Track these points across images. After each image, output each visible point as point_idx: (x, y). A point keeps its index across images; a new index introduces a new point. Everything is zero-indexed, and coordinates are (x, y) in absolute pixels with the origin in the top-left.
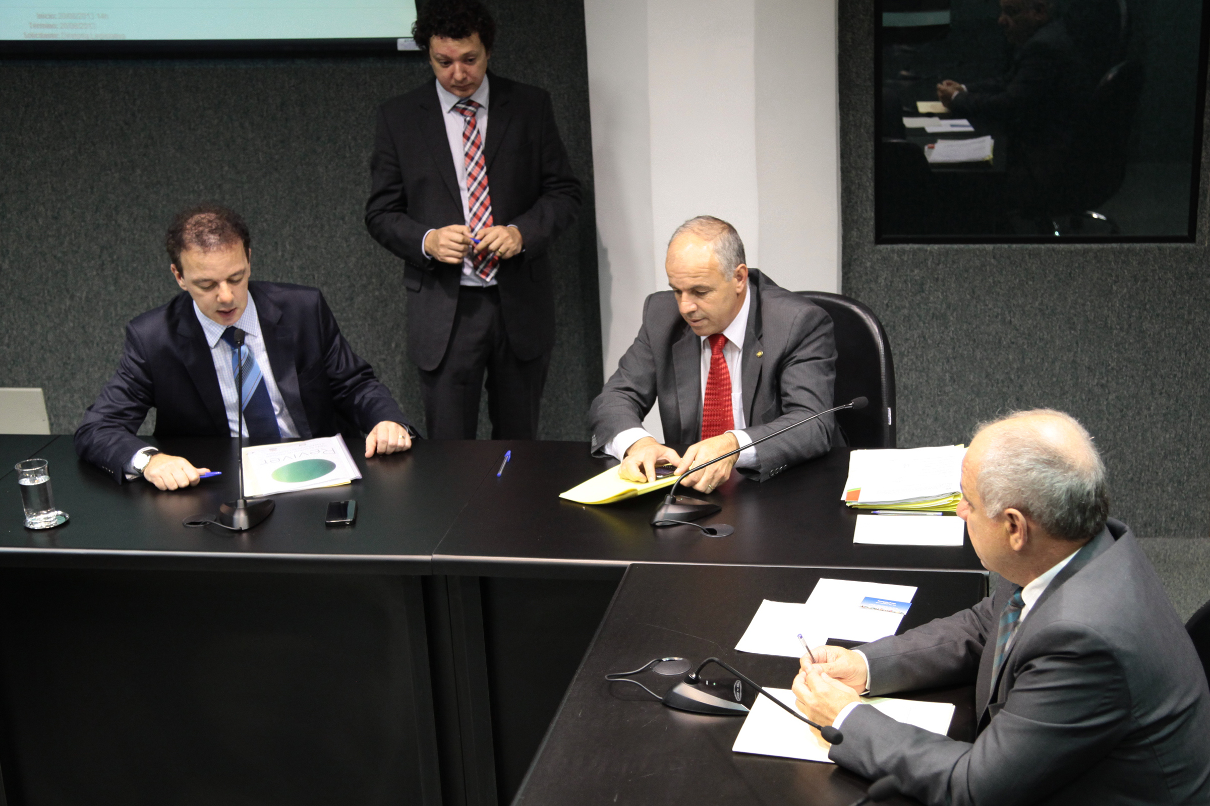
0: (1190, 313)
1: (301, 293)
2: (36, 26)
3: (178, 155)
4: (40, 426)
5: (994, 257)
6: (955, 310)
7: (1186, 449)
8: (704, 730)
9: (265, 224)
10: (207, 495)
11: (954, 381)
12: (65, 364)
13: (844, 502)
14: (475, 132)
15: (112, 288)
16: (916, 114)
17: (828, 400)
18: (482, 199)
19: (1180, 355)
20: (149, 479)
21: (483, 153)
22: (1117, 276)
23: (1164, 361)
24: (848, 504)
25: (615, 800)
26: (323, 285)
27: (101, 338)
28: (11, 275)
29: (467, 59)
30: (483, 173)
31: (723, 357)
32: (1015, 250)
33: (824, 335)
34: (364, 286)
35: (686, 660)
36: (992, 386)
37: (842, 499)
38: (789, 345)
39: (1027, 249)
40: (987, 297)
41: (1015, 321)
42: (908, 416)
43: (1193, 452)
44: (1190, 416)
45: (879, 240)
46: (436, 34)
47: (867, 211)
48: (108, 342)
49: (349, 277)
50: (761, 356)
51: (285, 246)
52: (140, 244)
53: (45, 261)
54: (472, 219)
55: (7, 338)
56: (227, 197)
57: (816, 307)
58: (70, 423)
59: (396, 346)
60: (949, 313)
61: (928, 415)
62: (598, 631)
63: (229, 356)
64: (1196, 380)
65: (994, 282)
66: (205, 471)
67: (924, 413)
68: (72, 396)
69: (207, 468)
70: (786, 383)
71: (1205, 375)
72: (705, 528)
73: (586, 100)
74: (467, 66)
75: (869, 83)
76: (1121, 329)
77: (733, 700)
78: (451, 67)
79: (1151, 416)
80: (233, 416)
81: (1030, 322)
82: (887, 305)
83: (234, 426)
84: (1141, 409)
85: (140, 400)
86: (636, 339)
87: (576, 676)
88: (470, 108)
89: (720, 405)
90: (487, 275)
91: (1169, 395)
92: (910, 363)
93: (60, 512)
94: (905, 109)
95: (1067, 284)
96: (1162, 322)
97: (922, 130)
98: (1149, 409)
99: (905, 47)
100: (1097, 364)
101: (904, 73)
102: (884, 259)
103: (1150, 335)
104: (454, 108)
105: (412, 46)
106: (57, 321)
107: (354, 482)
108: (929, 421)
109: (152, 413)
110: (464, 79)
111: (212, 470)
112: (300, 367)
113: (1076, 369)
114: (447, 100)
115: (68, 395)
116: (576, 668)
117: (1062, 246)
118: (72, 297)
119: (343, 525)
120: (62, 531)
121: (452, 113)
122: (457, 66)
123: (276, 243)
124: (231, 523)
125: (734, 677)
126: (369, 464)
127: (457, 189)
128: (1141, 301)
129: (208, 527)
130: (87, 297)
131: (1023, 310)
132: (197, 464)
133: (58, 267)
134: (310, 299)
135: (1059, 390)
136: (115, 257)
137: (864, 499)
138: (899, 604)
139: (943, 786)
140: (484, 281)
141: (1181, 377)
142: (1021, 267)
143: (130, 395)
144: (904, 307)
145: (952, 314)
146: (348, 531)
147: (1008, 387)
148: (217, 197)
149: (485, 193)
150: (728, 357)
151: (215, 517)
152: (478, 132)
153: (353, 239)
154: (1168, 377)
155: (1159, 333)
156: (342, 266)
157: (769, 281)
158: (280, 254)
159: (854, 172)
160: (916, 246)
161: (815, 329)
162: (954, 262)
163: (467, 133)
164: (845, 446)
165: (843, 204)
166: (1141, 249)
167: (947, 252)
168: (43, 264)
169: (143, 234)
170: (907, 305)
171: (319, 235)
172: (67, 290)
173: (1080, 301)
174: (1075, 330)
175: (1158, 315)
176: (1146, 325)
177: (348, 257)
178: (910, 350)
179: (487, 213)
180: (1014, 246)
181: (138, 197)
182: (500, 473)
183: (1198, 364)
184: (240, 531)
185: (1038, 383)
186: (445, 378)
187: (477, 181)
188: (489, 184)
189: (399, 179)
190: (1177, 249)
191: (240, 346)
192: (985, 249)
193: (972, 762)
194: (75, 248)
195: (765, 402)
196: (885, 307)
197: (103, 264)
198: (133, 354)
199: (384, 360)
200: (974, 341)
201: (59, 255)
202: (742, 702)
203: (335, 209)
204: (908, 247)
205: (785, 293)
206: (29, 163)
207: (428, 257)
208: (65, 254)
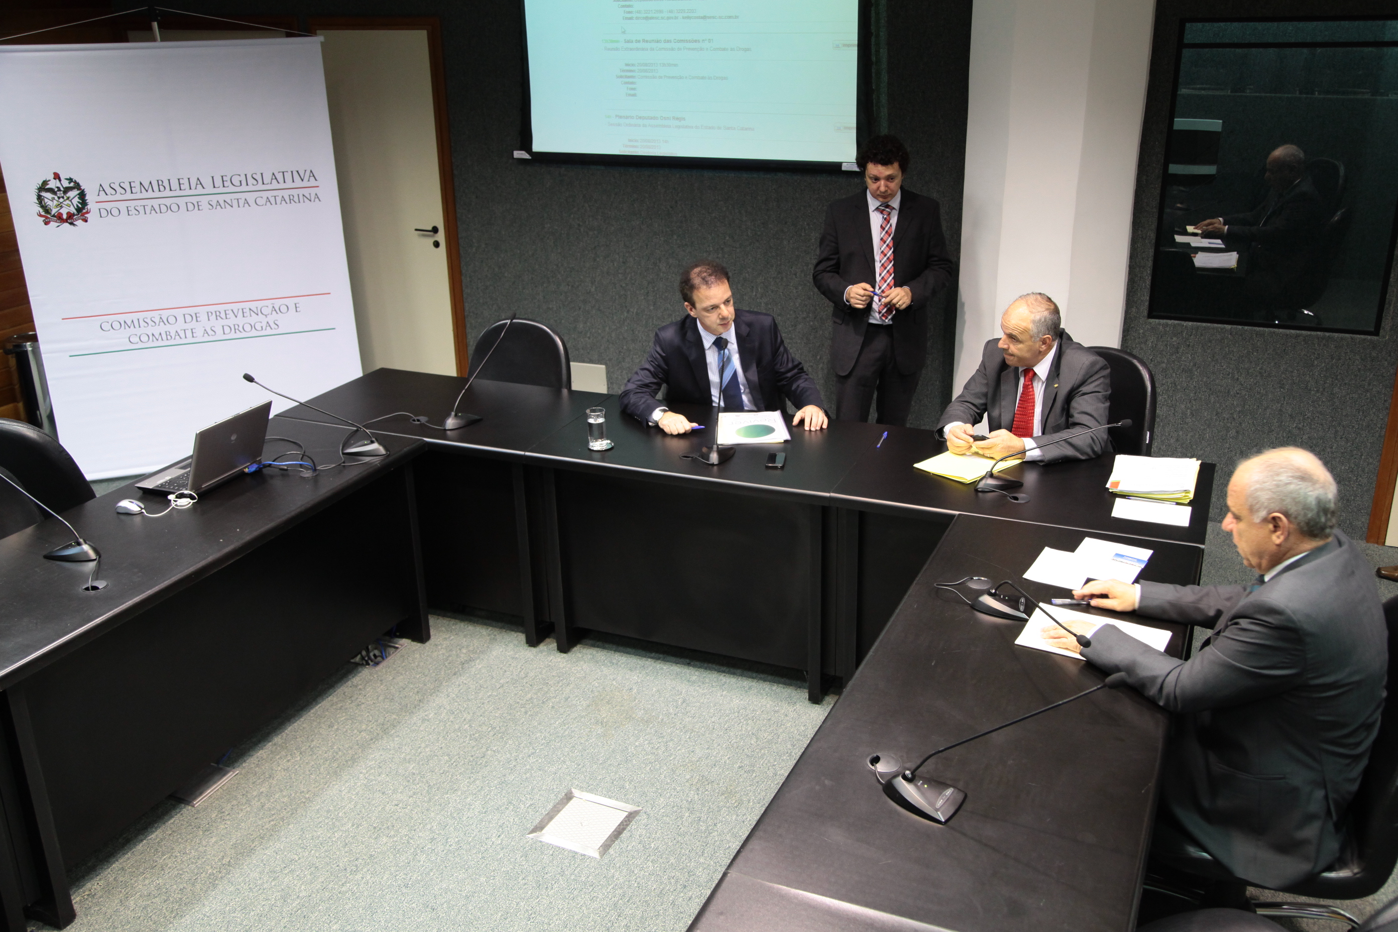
0: (1369, 384)
1: (762, 317)
2: (627, 146)
3: (700, 228)
4: (601, 387)
5: (1231, 334)
6: (1198, 367)
7: (1355, 478)
8: (996, 627)
9: (747, 275)
10: (695, 440)
11: (1193, 415)
12: (620, 352)
13: (1108, 489)
14: (889, 225)
15: (652, 308)
16: (1185, 233)
17: (1104, 420)
18: (888, 268)
19: (1359, 412)
20: (661, 426)
21: (892, 239)
22: (1319, 354)
23: (1347, 415)
24: (1110, 490)
25: (933, 664)
26: (779, 315)
27: (642, 338)
28: (595, 296)
29: (890, 178)
30: (891, 252)
31: (1032, 384)
32: (1246, 330)
33: (1103, 377)
34: (804, 318)
35: (989, 580)
36: (1220, 421)
37: (1107, 486)
38: (1077, 382)
39: (1255, 330)
40: (1223, 361)
41: (1241, 379)
42: (1158, 436)
43: (1360, 481)
44: (1362, 455)
45: (1150, 315)
46: (871, 162)
47: (1144, 296)
48: (646, 341)
49: (795, 312)
50: (1057, 387)
51: (758, 290)
52: (671, 282)
53: (615, 288)
54: (880, 281)
55: (589, 333)
56: (726, 256)
57: (1099, 358)
58: (619, 388)
59: (820, 358)
60: (1194, 369)
61: (1172, 437)
62: (933, 555)
63: (716, 354)
64: (1369, 432)
65: (1229, 351)
66: (695, 425)
67: (1169, 435)
68: (622, 372)
69: (697, 423)
70: (1074, 408)
71: (1376, 428)
72: (1011, 495)
73: (961, 209)
74: (889, 183)
75: (1155, 210)
76: (1318, 391)
77: (1018, 610)
78: (879, 183)
79: (1332, 453)
80: (715, 393)
81: (1252, 380)
82: (1151, 360)
83: (715, 399)
84: (1325, 447)
85: (659, 378)
86: (978, 370)
87: (915, 582)
88: (887, 209)
89: (1026, 415)
90: (886, 318)
91: (1347, 440)
92: (1163, 401)
93: (609, 441)
94: (1176, 229)
95: (1282, 357)
96: (1348, 389)
97: (1188, 244)
98: (1332, 448)
99: (1182, 188)
100: (1297, 414)
101: (1179, 205)
102: (1153, 328)
103: (1338, 397)
104: (877, 209)
105: (856, 168)
106: (618, 325)
107: (786, 441)
108: (1172, 441)
109: (664, 387)
110: (886, 191)
111: (699, 425)
112: (758, 365)
113: (1281, 415)
114: (873, 204)
115: (620, 371)
116: (916, 576)
117: (1281, 330)
118: (628, 311)
119: (776, 468)
120: (609, 453)
121: (875, 212)
122: (882, 182)
123: (753, 287)
124: (708, 459)
125: (1020, 595)
126: (795, 430)
127: (873, 260)
128: (1334, 373)
129: (694, 460)
130: (637, 312)
131: (1248, 372)
132: (691, 420)
133: (622, 293)
134: (767, 321)
135: (1267, 428)
136: (656, 289)
137: (1121, 488)
138: (1139, 561)
139: (1158, 686)
140: (884, 321)
141: (1358, 428)
142: (1249, 342)
143: (654, 375)
144: (1164, 362)
145: (1197, 370)
146: (778, 472)
147: (1231, 423)
148: (720, 255)
149: (891, 265)
150: (1035, 384)
151: (698, 454)
152: (891, 225)
153: (800, 288)
154: (1348, 427)
155: (1345, 396)
156: (791, 304)
157: (1069, 338)
158: (754, 294)
159: (1138, 269)
160: (1176, 322)
161: (1096, 373)
162: (1202, 335)
163: (884, 226)
164: (1112, 451)
165: (1127, 289)
166: (1338, 337)
167: (1198, 327)
168: (614, 290)
169: (674, 275)
170: (1166, 361)
171: (780, 284)
172: (626, 307)
173: (1290, 369)
174: (1284, 388)
175: (1345, 384)
176: (1336, 390)
177: (796, 299)
178: (1164, 392)
179: (891, 278)
180: (1246, 328)
181: (673, 253)
182: (879, 445)
183: (1372, 420)
184: (713, 465)
185: (1253, 423)
186: (851, 382)
187: (887, 257)
188: (894, 259)
189: (837, 252)
190: (1365, 339)
191: (724, 350)
192: (1225, 328)
193: (1181, 675)
194: (633, 282)
195: (1057, 417)
196: (1150, 361)
197: (648, 293)
198: (659, 349)
199: (812, 366)
200: (1211, 389)
201: (624, 285)
202: (1024, 612)
203: (792, 268)
204: (1170, 322)
205: (1079, 346)
206: (613, 228)
207: (847, 303)
208: (627, 284)
